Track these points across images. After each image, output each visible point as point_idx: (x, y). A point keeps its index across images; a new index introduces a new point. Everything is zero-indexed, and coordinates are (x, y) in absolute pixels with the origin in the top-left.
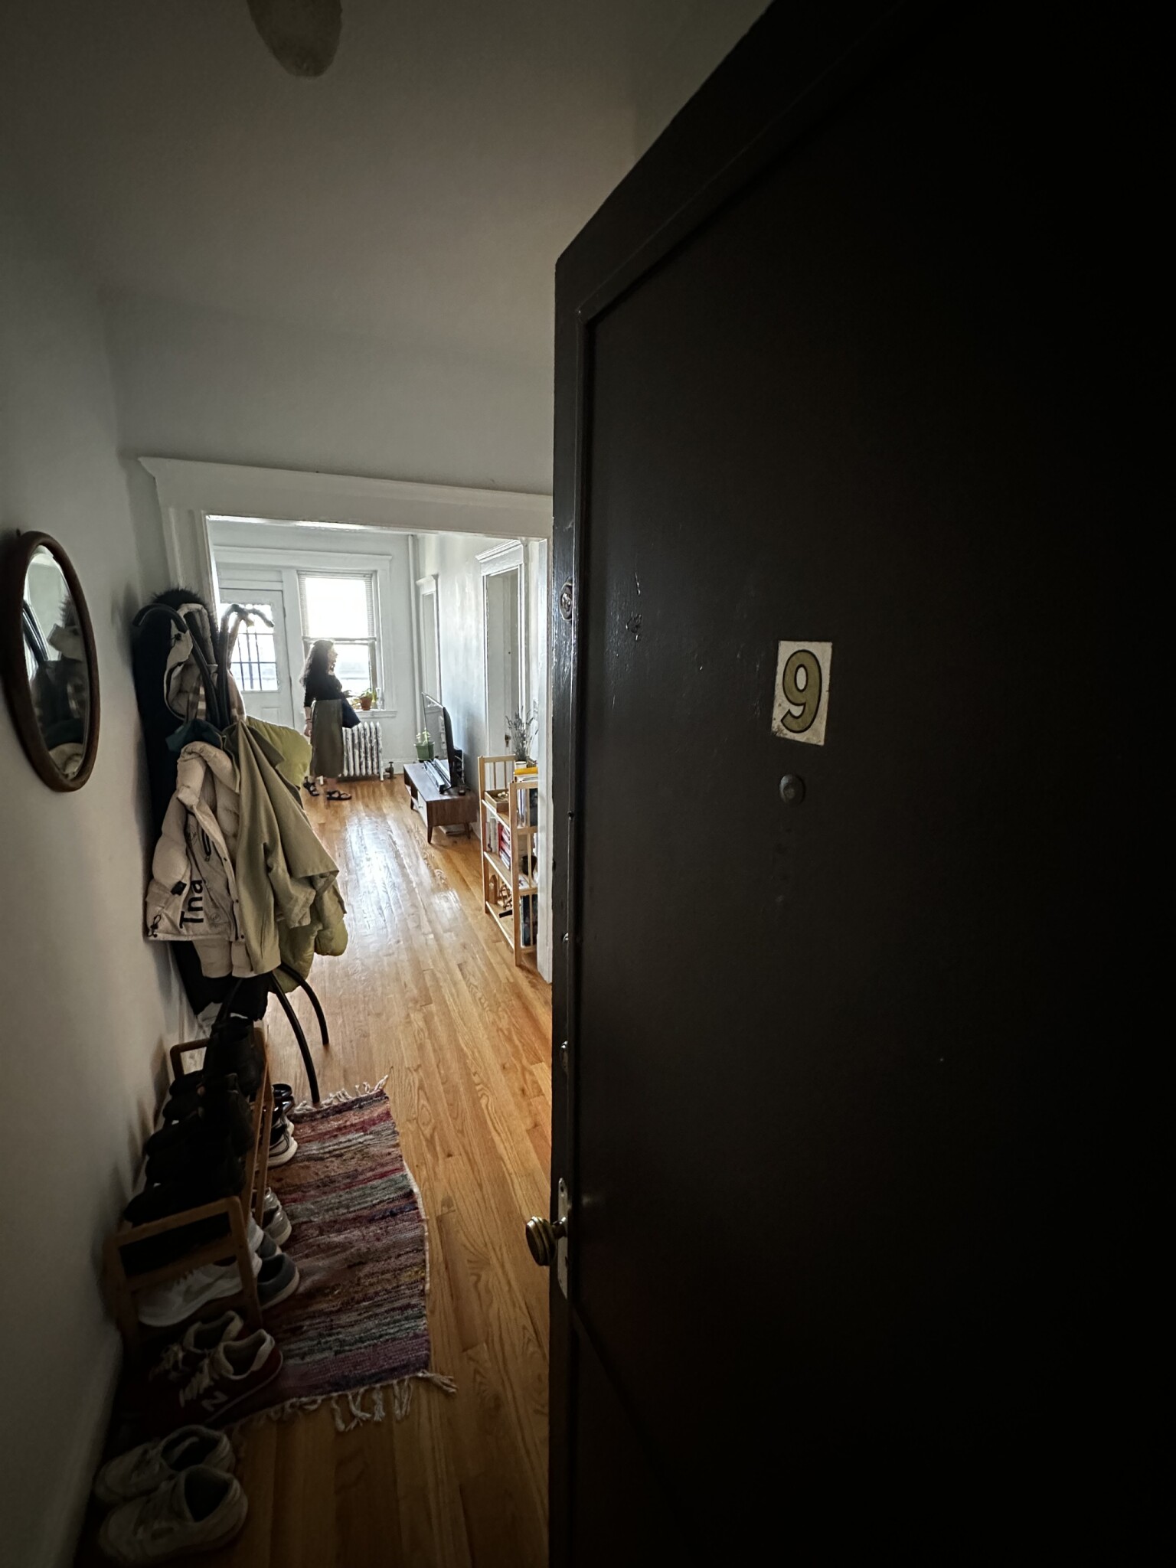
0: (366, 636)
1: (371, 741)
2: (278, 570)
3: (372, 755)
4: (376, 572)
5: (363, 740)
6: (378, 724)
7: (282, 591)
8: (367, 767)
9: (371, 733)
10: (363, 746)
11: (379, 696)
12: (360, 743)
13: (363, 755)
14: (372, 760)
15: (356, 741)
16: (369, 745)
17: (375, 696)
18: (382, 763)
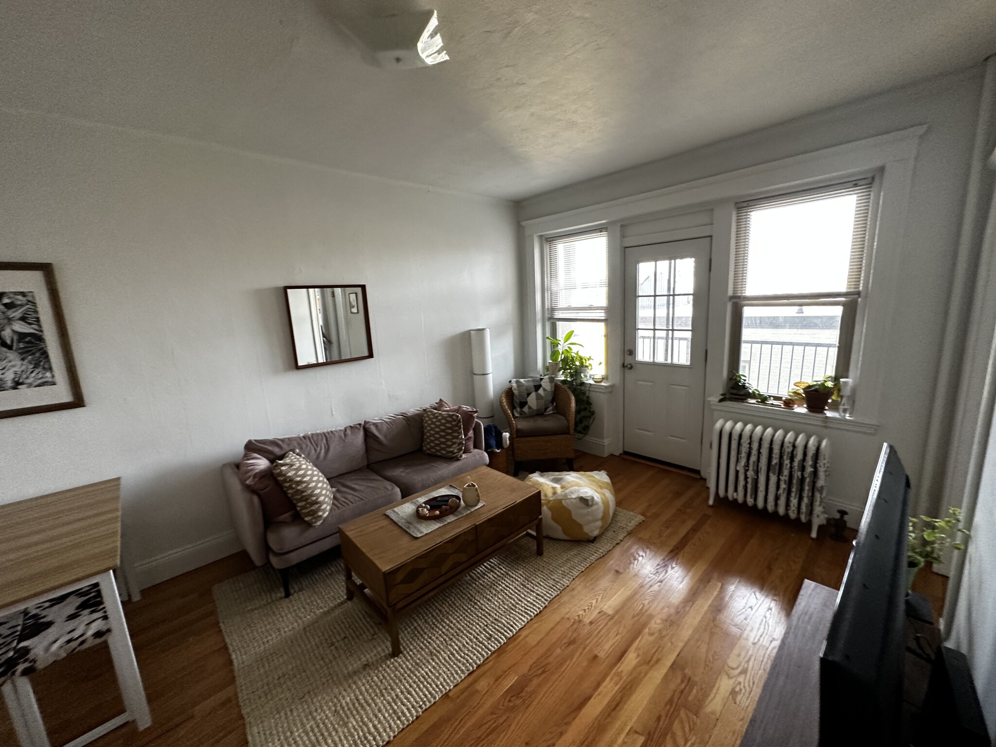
0: (843, 289)
1: (803, 468)
2: (708, 208)
3: (801, 490)
4: (882, 169)
5: (787, 462)
6: (824, 443)
7: (711, 236)
8: (788, 505)
9: (805, 454)
10: (786, 472)
11: (846, 392)
12: (781, 464)
13: (783, 486)
14: (800, 499)
15: (775, 461)
16: (797, 474)
17: (839, 390)
18: (818, 509)
